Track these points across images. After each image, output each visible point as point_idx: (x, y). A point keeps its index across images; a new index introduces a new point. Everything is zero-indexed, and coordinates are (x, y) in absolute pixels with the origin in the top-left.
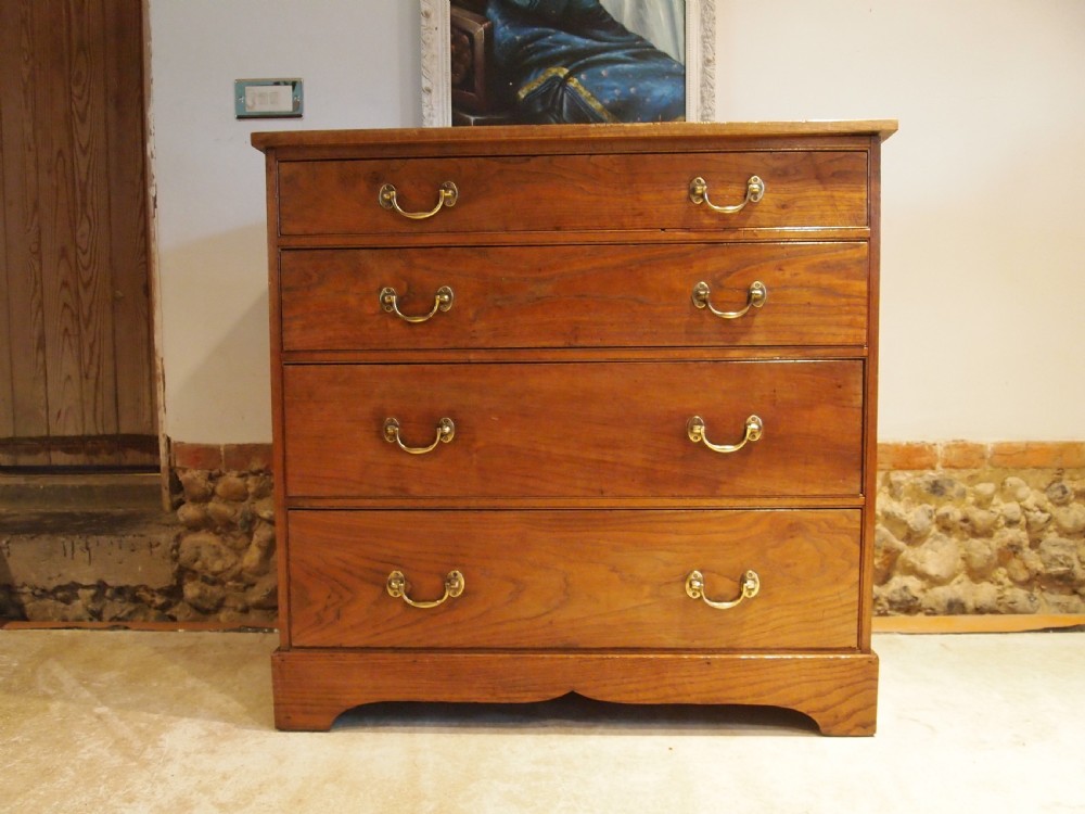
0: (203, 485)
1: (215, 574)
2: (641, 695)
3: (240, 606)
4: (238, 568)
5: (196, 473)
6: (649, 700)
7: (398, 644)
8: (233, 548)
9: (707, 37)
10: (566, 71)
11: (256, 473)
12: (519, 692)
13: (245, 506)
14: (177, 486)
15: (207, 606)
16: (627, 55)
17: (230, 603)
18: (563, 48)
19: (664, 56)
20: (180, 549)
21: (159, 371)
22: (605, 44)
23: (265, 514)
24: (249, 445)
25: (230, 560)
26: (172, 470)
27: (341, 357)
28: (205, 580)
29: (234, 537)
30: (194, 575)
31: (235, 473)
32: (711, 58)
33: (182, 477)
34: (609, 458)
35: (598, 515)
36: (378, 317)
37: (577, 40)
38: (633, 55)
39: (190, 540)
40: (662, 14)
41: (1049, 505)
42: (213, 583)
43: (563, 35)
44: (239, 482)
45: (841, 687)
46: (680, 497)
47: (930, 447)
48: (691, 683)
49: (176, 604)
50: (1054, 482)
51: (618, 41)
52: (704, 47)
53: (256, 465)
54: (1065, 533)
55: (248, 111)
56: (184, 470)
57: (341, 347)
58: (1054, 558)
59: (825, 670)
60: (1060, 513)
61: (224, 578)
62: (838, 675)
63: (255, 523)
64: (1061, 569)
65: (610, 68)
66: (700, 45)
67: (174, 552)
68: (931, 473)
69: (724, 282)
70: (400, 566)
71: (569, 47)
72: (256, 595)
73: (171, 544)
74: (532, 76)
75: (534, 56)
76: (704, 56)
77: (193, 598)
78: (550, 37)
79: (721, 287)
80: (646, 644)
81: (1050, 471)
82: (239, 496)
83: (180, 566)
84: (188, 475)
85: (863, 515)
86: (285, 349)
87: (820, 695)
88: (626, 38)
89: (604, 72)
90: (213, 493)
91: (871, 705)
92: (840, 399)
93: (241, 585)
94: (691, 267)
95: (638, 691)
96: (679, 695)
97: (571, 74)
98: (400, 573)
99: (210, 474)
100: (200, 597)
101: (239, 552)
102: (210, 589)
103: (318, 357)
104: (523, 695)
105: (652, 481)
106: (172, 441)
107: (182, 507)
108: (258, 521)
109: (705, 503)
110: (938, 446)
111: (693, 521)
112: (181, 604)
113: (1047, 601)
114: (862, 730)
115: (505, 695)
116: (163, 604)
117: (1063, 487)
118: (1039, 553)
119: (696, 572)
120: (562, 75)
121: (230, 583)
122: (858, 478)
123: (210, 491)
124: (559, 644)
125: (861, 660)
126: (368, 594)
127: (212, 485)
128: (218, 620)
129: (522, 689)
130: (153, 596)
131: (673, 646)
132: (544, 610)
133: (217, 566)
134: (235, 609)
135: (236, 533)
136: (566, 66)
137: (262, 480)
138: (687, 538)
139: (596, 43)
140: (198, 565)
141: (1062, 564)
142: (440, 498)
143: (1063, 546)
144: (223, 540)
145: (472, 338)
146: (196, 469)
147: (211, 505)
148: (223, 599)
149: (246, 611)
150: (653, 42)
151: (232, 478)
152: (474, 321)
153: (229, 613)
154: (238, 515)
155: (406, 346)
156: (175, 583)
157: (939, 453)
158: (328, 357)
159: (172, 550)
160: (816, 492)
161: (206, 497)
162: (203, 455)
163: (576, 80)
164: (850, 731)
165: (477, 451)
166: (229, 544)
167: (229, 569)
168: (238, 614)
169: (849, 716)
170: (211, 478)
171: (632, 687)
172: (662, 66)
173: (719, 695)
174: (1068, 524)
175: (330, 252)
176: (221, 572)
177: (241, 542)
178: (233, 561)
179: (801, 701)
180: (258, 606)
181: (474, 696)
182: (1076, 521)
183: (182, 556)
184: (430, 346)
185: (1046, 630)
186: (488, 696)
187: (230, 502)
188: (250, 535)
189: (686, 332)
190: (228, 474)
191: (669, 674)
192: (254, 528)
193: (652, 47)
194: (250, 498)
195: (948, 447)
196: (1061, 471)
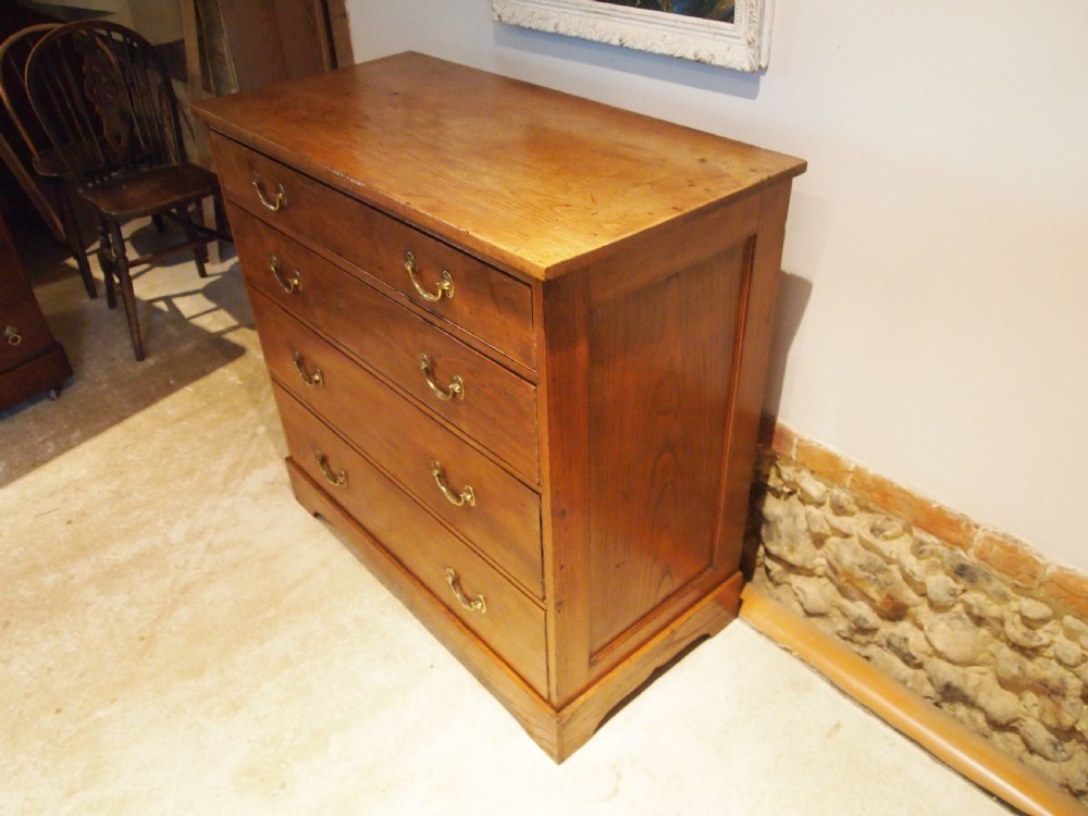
45: (534, 717)
47: (968, 526)
68: (962, 553)
70: (319, 448)
79: (436, 365)
87: (523, 709)
92: (524, 516)
94: (416, 335)
110: (980, 531)
119: (451, 569)
157: (976, 539)
175: (245, 213)
179: (512, 703)
184: (301, 313)
189: (421, 390)
195: (990, 539)
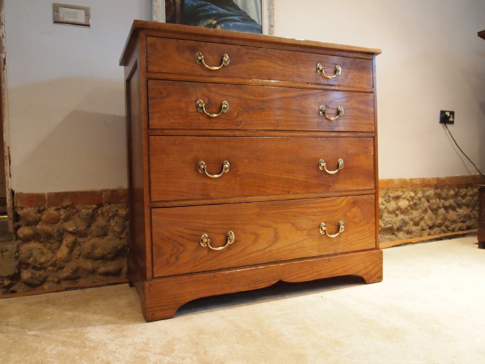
0: (34, 216)
1: (41, 264)
2: (306, 278)
3: (56, 280)
4: (54, 259)
5: (29, 209)
6: (309, 279)
7: (205, 269)
8: (50, 249)
9: (271, 16)
10: (215, 22)
11: (65, 208)
12: (259, 283)
13: (58, 225)
14: (17, 217)
15: (36, 282)
16: (240, 19)
17: (50, 279)
18: (214, 12)
19: (253, 21)
20: (19, 253)
21: (6, 154)
22: (231, 13)
23: (71, 229)
24: (62, 192)
25: (50, 255)
26: (14, 208)
27: (178, 132)
28: (35, 268)
29: (50, 243)
30: (27, 265)
31: (54, 208)
32: (273, 24)
33: (20, 212)
34: (291, 178)
35: (287, 202)
36: (195, 114)
37: (220, 9)
38: (242, 19)
39: (25, 248)
40: (253, 4)
41: (384, 202)
42: (40, 269)
43: (214, 6)
44: (56, 213)
45: (372, 264)
46: (316, 193)
48: (324, 269)
49: (16, 283)
50: (385, 194)
51: (236, 13)
52: (270, 20)
53: (67, 203)
54: (389, 212)
55: (60, 20)
56: (22, 208)
57: (178, 128)
58: (388, 222)
59: (367, 258)
60: (388, 205)
61: (47, 266)
62: (372, 259)
63: (64, 235)
64: (390, 226)
65: (233, 23)
66: (268, 19)
67: (17, 254)
69: (329, 106)
70: (206, 232)
71: (217, 12)
72: (66, 272)
73: (15, 250)
74: (201, 22)
75: (202, 13)
76: (270, 24)
77: (28, 279)
78: (209, 6)
79: (328, 107)
80: (306, 256)
81: (385, 190)
82: (54, 221)
83: (19, 262)
84: (25, 211)
85: (375, 197)
86: (150, 128)
87: (366, 268)
88: (239, 12)
89: (231, 25)
90: (40, 220)
91: (381, 270)
92: (367, 152)
93: (55, 269)
94: (318, 99)
95: (304, 276)
96: (319, 275)
97: (218, 23)
98: (206, 235)
99: (39, 209)
100: (31, 278)
101: (54, 251)
102: (38, 273)
103: (166, 132)
104: (261, 285)
105: (307, 187)
106: (15, 192)
107: (21, 229)
108: (65, 233)
109: (325, 195)
111: (321, 202)
112: (18, 283)
113: (385, 238)
114: (378, 280)
115: (253, 286)
116: (8, 285)
117: (389, 196)
118: (382, 220)
119: (322, 223)
120: (214, 23)
121: (50, 268)
122: (373, 182)
123: (38, 218)
124: (273, 260)
125: (377, 252)
126: (191, 246)
127: (39, 215)
128: (44, 288)
129: (260, 282)
130: (3, 280)
131: (316, 255)
132: (267, 246)
133: (43, 260)
134: (53, 281)
135: (53, 241)
136: (215, 20)
137: (68, 211)
138: (319, 210)
139: (227, 12)
140: (31, 259)
141: (390, 224)
142: (224, 198)
143: (390, 217)
144: (45, 246)
145: (237, 125)
146: (31, 207)
147: (39, 227)
148: (46, 277)
149: (59, 282)
150: (249, 15)
151: (52, 211)
152: (237, 117)
153: (49, 285)
154: (55, 230)
155: (207, 128)
156: (17, 271)
158: (172, 132)
159: (15, 253)
160: (361, 188)
161: (36, 223)
162: (35, 199)
163: (219, 26)
164: (375, 280)
165: (239, 175)
166: (47, 247)
167: (49, 260)
168: (55, 284)
169: (375, 275)
170: (39, 212)
171: (302, 274)
172: (253, 25)
173: (334, 273)
174: (391, 209)
175: (172, 82)
176: (45, 263)
177: (54, 246)
178: (51, 256)
179: (360, 271)
180: (67, 279)
181: (240, 288)
182: (393, 207)
183: (21, 256)
184: (219, 128)
185: (393, 246)
186: (247, 288)
187: (49, 224)
188: (61, 241)
189: (317, 125)
190: (49, 209)
191: (316, 267)
192: (64, 237)
193: (249, 17)
194: (60, 222)
196: (388, 189)
